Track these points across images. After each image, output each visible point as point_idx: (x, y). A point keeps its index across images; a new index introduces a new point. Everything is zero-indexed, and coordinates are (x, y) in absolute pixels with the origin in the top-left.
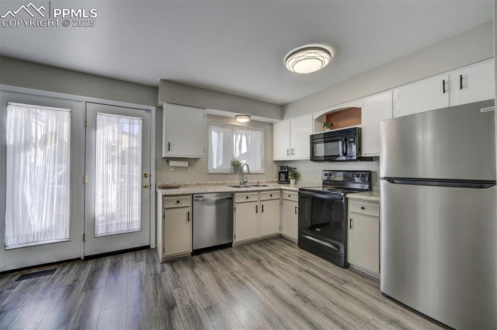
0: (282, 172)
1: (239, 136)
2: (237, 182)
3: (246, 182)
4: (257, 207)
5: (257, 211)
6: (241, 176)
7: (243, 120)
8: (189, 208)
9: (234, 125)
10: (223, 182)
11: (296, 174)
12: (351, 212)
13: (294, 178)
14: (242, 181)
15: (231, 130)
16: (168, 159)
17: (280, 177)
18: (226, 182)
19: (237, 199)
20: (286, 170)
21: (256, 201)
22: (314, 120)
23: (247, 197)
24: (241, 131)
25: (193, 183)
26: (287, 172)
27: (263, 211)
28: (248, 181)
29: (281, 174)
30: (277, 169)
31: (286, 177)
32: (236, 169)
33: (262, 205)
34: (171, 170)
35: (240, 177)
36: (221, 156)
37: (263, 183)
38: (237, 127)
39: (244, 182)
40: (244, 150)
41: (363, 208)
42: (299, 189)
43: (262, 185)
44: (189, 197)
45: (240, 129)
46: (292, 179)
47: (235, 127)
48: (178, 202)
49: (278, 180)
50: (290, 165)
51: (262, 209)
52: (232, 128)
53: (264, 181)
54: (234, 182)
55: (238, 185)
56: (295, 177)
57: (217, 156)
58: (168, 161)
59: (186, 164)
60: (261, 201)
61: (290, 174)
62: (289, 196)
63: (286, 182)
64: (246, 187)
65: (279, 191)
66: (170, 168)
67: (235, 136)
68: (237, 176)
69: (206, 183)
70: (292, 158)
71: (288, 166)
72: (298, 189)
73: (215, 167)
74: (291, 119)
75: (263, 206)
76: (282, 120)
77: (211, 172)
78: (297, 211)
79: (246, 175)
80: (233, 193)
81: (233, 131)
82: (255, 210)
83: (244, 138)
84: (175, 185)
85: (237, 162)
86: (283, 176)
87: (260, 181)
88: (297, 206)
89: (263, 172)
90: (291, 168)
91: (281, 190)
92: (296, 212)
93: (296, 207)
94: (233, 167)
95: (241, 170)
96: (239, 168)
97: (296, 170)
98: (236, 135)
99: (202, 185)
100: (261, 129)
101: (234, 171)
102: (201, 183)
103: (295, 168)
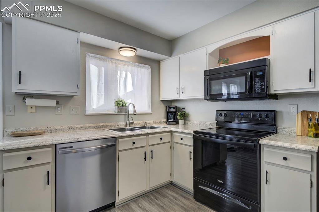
0: (170, 112)
1: (124, 73)
2: (122, 123)
3: (132, 123)
4: (145, 153)
5: (145, 159)
6: (127, 116)
7: (128, 53)
8: (49, 166)
9: (118, 60)
10: (105, 124)
11: (184, 114)
12: (266, 162)
13: (182, 118)
14: (128, 122)
15: (114, 65)
16: (25, 96)
17: (168, 117)
18: (108, 124)
19: (121, 145)
20: (174, 111)
21: (144, 146)
22: (208, 55)
23: (134, 143)
24: (126, 67)
25: (63, 127)
26: (175, 112)
27: (152, 157)
28: (135, 122)
29: (169, 114)
30: (165, 109)
31: (175, 117)
32: (120, 109)
33: (150, 151)
34: (29, 110)
35: (125, 118)
36: (102, 95)
37: (150, 124)
39: (130, 124)
40: (130, 88)
41: (285, 159)
42: (194, 132)
43: (150, 126)
44: (51, 149)
45: (125, 65)
46: (181, 119)
47: (118, 62)
48: (29, 158)
49: (166, 120)
50: (179, 105)
51: (150, 156)
52: (116, 63)
53: (151, 121)
54: (119, 124)
55: (123, 127)
56: (184, 117)
57: (98, 94)
58: (24, 99)
59: (53, 103)
60: (150, 146)
61: (179, 114)
62: (182, 139)
63: (175, 123)
64: (132, 130)
65: (170, 133)
66: (29, 108)
67: (119, 72)
68: (122, 117)
69: (82, 126)
70: (182, 97)
71: (176, 106)
72: (192, 132)
73: (95, 107)
74: (181, 56)
75: (152, 152)
76: (171, 56)
77: (89, 113)
78: (192, 157)
79: (132, 116)
80: (116, 139)
81: (116, 66)
82: (143, 157)
83: (129, 76)
84: (36, 131)
85: (122, 101)
86: (171, 116)
87: (147, 122)
88: (192, 151)
89: (150, 112)
90: (179, 108)
91: (171, 132)
92: (190, 158)
93: (190, 153)
94: (117, 107)
95: (127, 110)
96: (124, 107)
97: (184, 110)
98: (120, 71)
99: (78, 129)
100: (148, 66)
101: (118, 111)
102: (76, 127)
103: (184, 108)
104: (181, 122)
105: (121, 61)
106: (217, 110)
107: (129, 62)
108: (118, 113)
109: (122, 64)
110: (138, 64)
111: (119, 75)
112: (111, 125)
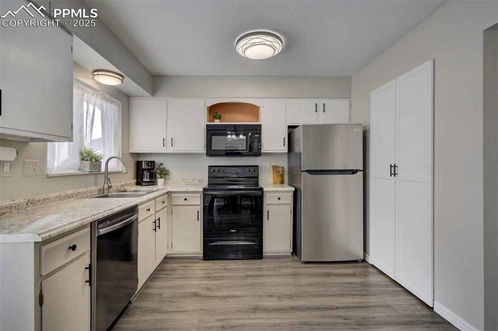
0: (146, 170)
1: (91, 107)
10: (75, 191)
12: (268, 204)
13: (163, 176)
14: (106, 185)
15: (81, 92)
17: (143, 176)
22: (206, 108)
24: (94, 98)
25: (17, 202)
26: (153, 169)
27: (159, 226)
29: (145, 172)
32: (93, 167)
33: (157, 218)
38: (89, 90)
39: (109, 188)
40: (98, 132)
41: (279, 199)
45: (93, 95)
46: (161, 178)
52: (82, 89)
60: (156, 212)
61: (158, 171)
63: (153, 183)
65: (167, 195)
67: (85, 105)
69: (46, 196)
71: (154, 161)
74: (169, 99)
75: (159, 219)
76: (153, 96)
77: (53, 173)
78: (200, 216)
81: (83, 95)
82: (154, 228)
83: (98, 113)
86: (147, 174)
91: (170, 193)
92: (198, 219)
93: (198, 212)
95: (99, 167)
96: (98, 163)
98: (87, 103)
99: (40, 203)
100: (118, 101)
101: (91, 169)
102: (37, 199)
103: (162, 164)
104: (160, 181)
105: (88, 86)
106: (209, 166)
107: (99, 91)
108: (90, 172)
109: (90, 92)
110: (108, 96)
111: (86, 110)
112: (82, 192)
